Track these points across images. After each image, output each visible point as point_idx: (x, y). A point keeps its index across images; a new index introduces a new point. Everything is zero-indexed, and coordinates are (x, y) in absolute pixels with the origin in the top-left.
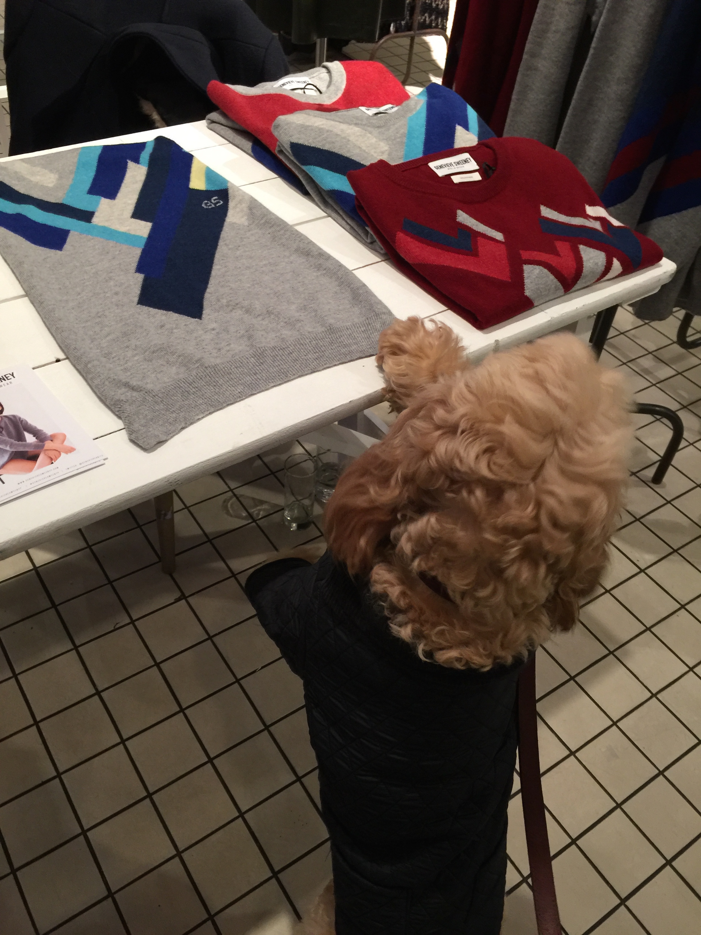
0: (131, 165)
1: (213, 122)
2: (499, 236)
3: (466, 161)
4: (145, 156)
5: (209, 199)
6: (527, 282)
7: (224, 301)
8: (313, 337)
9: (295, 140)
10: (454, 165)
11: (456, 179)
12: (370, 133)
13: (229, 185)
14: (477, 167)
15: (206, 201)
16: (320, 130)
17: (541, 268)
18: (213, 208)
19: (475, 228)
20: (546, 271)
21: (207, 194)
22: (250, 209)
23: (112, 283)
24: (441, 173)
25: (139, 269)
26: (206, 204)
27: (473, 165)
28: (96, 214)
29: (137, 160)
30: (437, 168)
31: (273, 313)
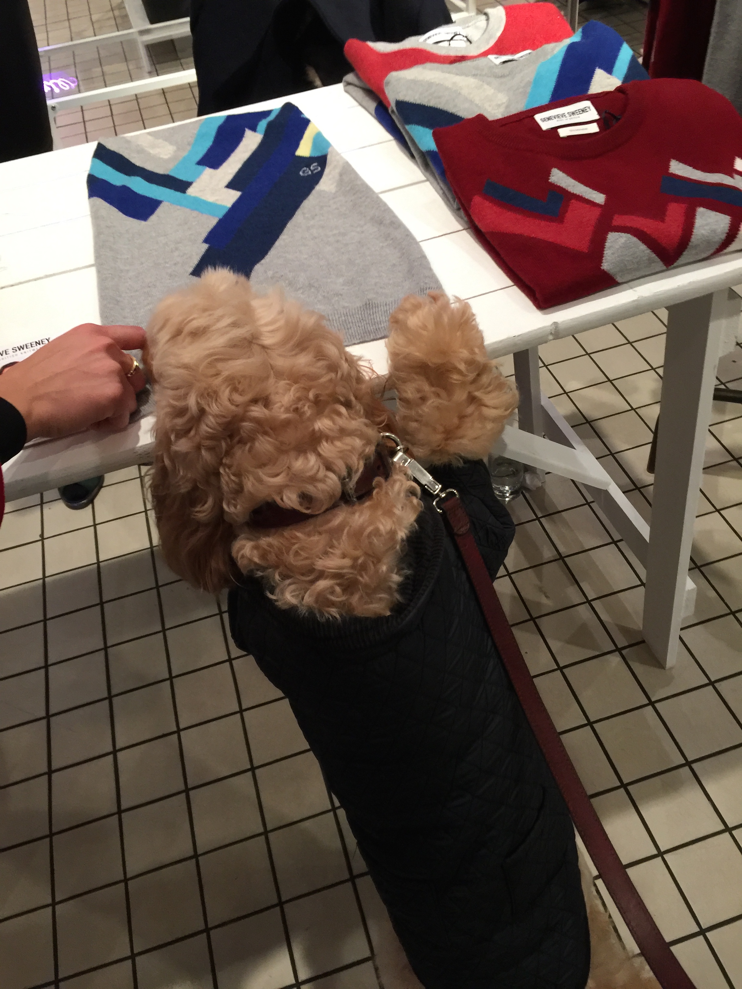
0: (248, 133)
1: (349, 84)
2: (599, 198)
3: (584, 111)
4: (263, 125)
5: (308, 166)
6: (608, 253)
7: (270, 273)
8: (345, 313)
9: (401, 98)
10: (567, 115)
11: (563, 133)
12: (489, 84)
13: (330, 150)
14: (597, 117)
15: (305, 168)
16: (430, 84)
17: (629, 235)
18: (309, 176)
19: (571, 189)
20: (635, 239)
21: (307, 162)
22: (341, 175)
23: (176, 254)
24: (545, 126)
25: (206, 240)
26: (304, 172)
27: (593, 114)
28: (194, 185)
29: (254, 129)
30: (544, 120)
31: (313, 286)
